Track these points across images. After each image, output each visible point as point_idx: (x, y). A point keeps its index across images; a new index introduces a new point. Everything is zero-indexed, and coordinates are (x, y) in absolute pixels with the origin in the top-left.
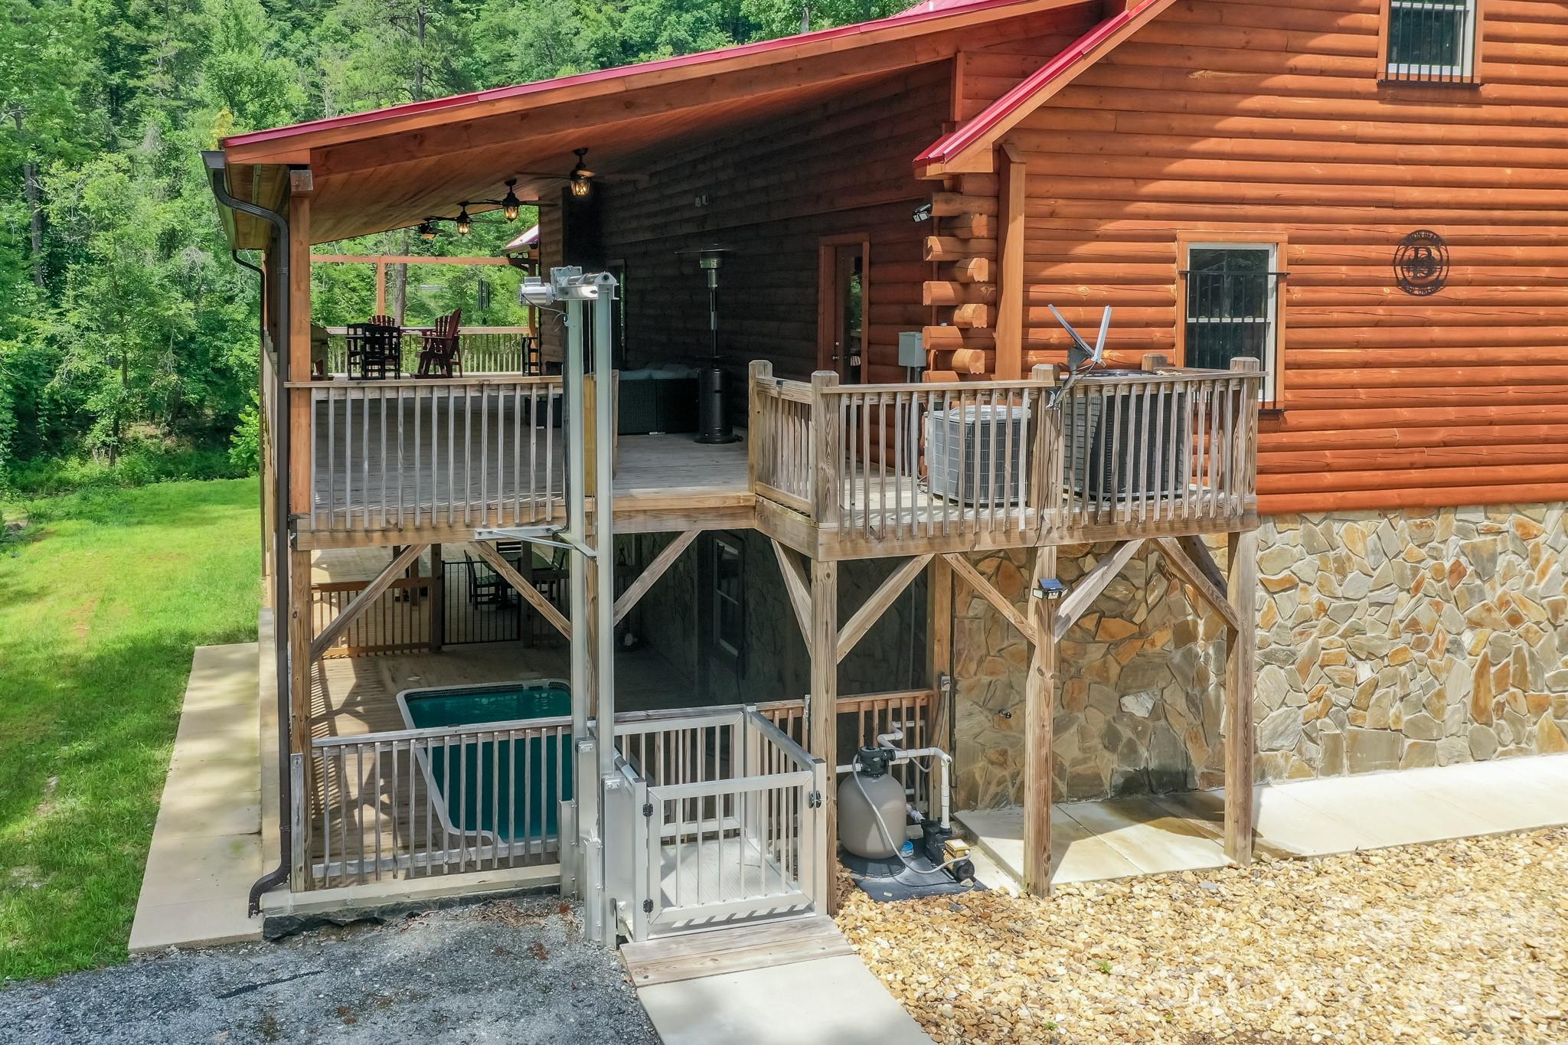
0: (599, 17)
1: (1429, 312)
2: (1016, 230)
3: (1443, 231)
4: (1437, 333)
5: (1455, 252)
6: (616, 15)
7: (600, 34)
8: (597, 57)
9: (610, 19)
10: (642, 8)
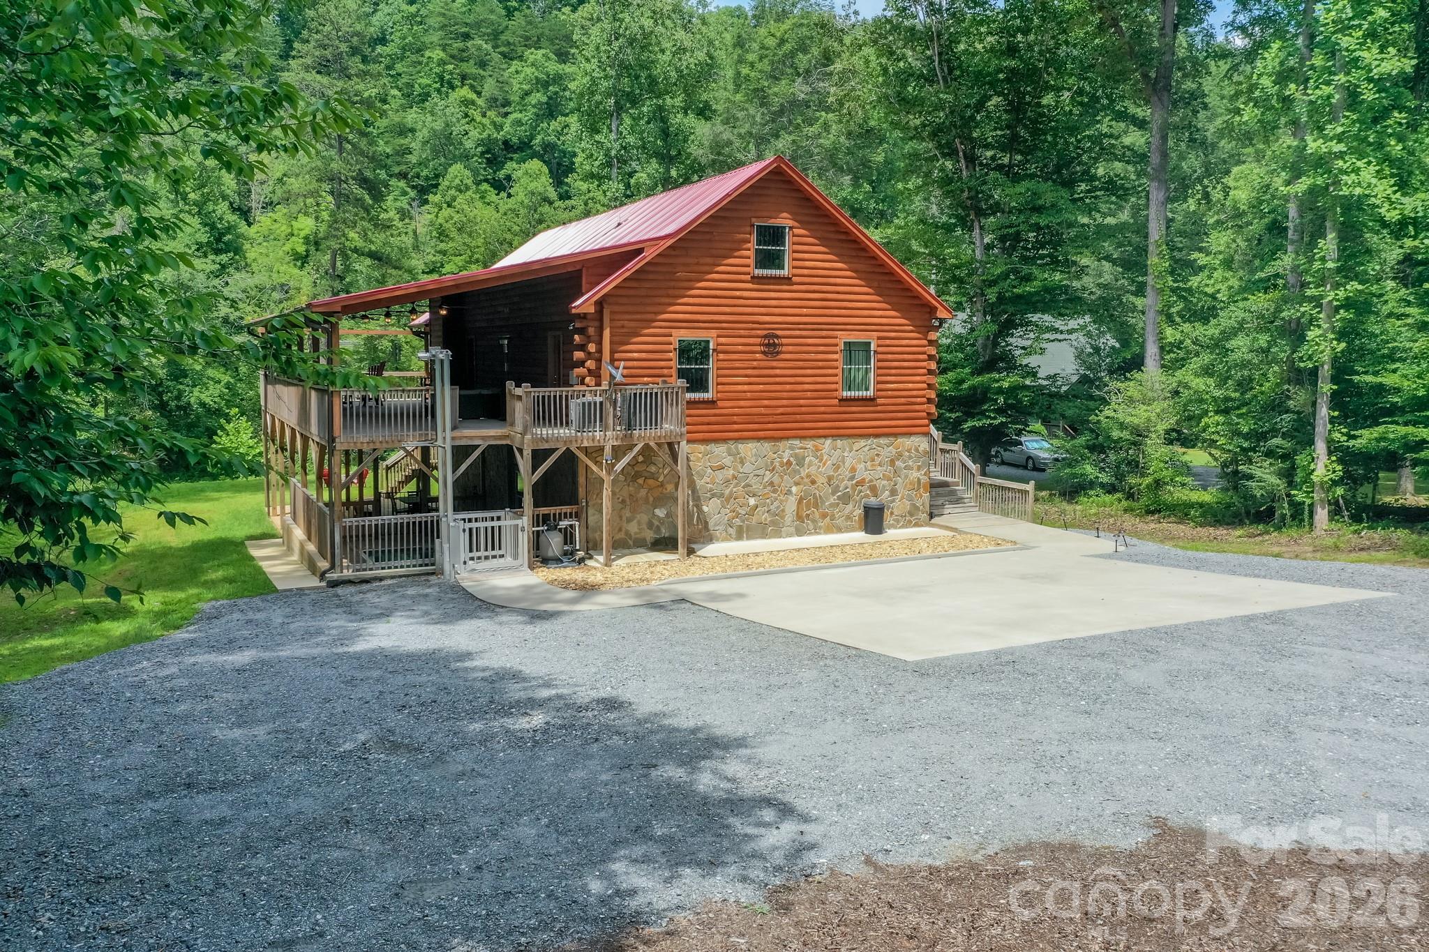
0: (485, 121)
1: (775, 364)
2: (607, 333)
3: (779, 333)
4: (778, 372)
5: (784, 341)
6: (499, 120)
7: (485, 135)
8: (483, 153)
9: (494, 123)
10: (520, 116)
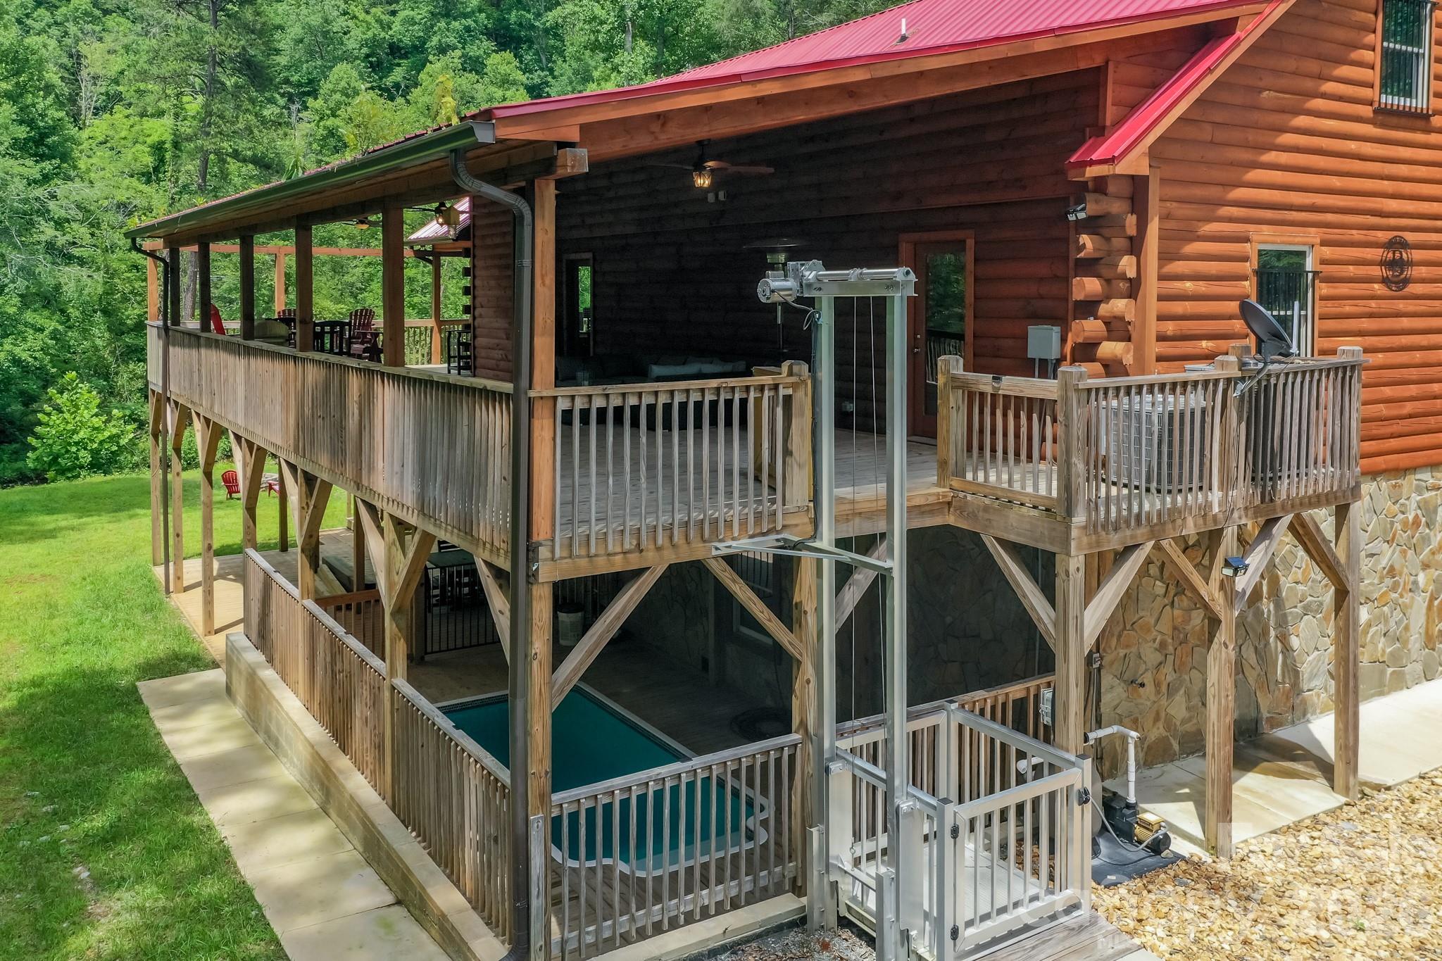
0: (369, 18)
1: (1401, 305)
2: (1153, 228)
3: (1410, 237)
4: (1405, 323)
5: (1417, 255)
6: (386, 18)
10: (412, 13)
